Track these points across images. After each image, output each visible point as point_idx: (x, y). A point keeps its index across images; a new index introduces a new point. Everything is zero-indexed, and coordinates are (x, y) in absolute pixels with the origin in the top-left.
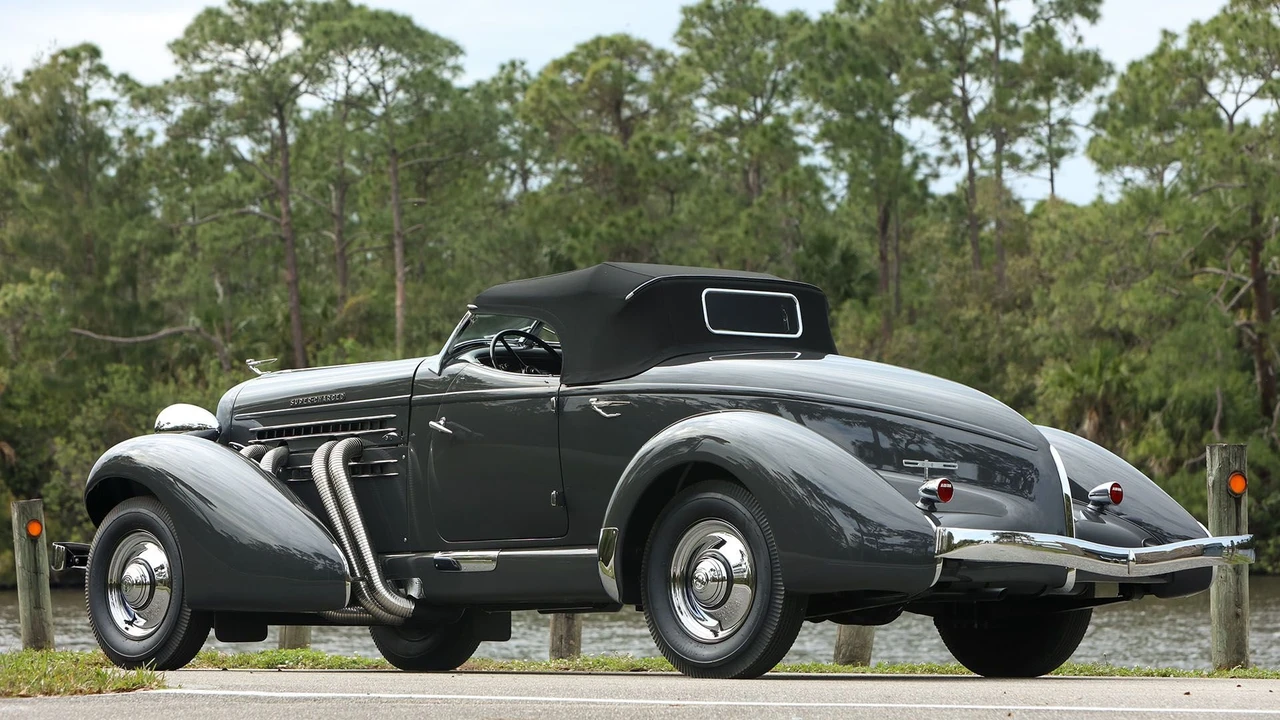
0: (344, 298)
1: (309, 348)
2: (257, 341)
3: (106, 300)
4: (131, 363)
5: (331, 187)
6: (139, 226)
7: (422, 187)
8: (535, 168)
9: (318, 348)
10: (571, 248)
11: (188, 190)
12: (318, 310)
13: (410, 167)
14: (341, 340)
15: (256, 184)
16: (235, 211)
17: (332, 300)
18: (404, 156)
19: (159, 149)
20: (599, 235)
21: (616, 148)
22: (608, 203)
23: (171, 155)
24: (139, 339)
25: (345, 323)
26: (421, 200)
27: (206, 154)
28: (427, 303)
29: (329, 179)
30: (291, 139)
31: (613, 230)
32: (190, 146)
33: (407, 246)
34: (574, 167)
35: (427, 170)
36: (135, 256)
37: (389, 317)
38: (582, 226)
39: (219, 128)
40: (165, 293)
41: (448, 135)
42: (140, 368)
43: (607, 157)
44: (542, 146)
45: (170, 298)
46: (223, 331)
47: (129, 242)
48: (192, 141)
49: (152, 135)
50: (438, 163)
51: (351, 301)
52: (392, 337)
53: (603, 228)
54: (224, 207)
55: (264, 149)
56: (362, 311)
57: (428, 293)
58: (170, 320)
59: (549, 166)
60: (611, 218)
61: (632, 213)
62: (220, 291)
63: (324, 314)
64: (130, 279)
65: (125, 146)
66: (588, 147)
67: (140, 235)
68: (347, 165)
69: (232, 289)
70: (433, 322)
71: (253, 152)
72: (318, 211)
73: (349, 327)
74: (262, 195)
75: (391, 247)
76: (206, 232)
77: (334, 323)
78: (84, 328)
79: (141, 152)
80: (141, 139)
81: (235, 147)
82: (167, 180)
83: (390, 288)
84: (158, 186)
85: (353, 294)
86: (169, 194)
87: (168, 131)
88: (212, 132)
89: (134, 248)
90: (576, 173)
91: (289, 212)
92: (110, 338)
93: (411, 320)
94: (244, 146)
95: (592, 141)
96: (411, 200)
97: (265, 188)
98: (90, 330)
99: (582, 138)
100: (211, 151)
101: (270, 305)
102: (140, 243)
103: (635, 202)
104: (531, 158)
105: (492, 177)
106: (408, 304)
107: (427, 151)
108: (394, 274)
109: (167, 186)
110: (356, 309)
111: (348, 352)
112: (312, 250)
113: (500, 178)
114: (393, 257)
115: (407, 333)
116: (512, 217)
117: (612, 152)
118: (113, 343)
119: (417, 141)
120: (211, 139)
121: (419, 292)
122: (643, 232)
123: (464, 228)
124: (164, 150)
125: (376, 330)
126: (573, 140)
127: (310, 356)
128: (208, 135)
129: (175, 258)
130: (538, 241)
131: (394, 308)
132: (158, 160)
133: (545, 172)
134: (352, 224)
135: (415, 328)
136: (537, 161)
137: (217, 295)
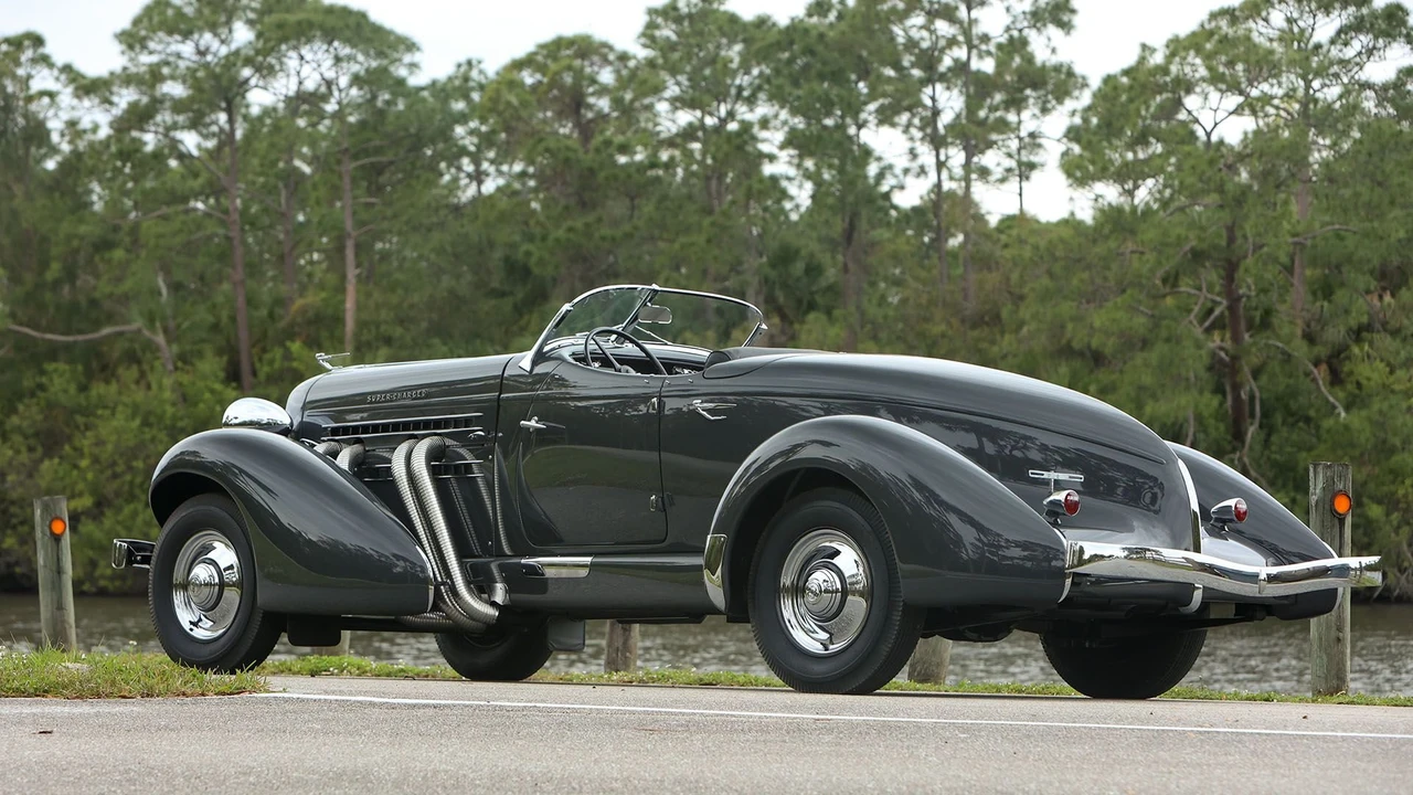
0: (291, 300)
1: (255, 351)
2: (203, 341)
3: (48, 296)
4: (71, 361)
5: (281, 185)
6: (81, 221)
7: (373, 187)
8: (492, 169)
9: (264, 350)
10: (528, 254)
11: (130, 185)
12: (264, 312)
13: (362, 167)
14: (288, 344)
15: (201, 181)
16: (181, 207)
17: (280, 302)
18: (356, 157)
19: (101, 142)
20: (557, 240)
21: (575, 151)
22: (566, 208)
23: (113, 149)
24: (80, 338)
25: (292, 325)
26: (373, 200)
27: (149, 148)
28: (378, 307)
29: (278, 176)
30: (239, 134)
31: (571, 236)
32: (134, 140)
33: (358, 247)
34: (531, 170)
35: (379, 169)
36: (77, 251)
37: (338, 320)
38: (537, 231)
39: (164, 122)
40: (108, 290)
41: (402, 134)
42: (80, 368)
43: (567, 161)
44: (499, 148)
45: (111, 295)
46: (166, 331)
47: (69, 238)
48: (135, 134)
49: (95, 128)
50: (391, 163)
51: (299, 303)
52: (341, 341)
53: (561, 233)
54: (168, 204)
55: (211, 144)
56: (310, 314)
57: (377, 296)
58: (110, 318)
59: (505, 168)
60: (570, 223)
61: (591, 218)
62: (164, 291)
63: (271, 315)
64: (70, 275)
65: (67, 138)
66: (547, 150)
67: (83, 229)
68: (298, 163)
69: (176, 287)
70: (383, 328)
71: (199, 147)
72: (266, 210)
73: (297, 329)
74: (208, 191)
75: (341, 249)
76: (150, 227)
77: (282, 324)
78: (21, 324)
79: (82, 145)
80: (85, 131)
81: (181, 142)
82: (109, 175)
83: (341, 289)
84: (100, 182)
85: (301, 296)
86: (110, 189)
87: (111, 125)
88: (157, 125)
89: (75, 243)
90: (532, 176)
91: (236, 209)
92: (49, 336)
93: (361, 325)
94: (190, 141)
95: (552, 144)
96: (363, 200)
97: (210, 183)
98: (28, 326)
99: (541, 140)
100: (156, 145)
101: (214, 306)
102: (82, 238)
103: (594, 206)
104: (487, 159)
105: (447, 178)
106: (359, 307)
107: (378, 151)
108: (344, 277)
109: (110, 180)
110: (304, 311)
111: (295, 355)
112: (257, 249)
113: (455, 180)
114: (343, 258)
115: (357, 335)
116: (465, 221)
117: (570, 154)
118: (50, 341)
119: (369, 140)
120: (156, 132)
121: (369, 295)
122: (603, 238)
123: (415, 229)
124: (106, 143)
125: (324, 334)
126: (531, 142)
127: (256, 359)
128: (153, 128)
129: (118, 254)
130: (491, 245)
131: (344, 311)
132: (99, 153)
133: (500, 173)
134: (301, 224)
135: (365, 331)
136: (492, 162)
137: (160, 294)
